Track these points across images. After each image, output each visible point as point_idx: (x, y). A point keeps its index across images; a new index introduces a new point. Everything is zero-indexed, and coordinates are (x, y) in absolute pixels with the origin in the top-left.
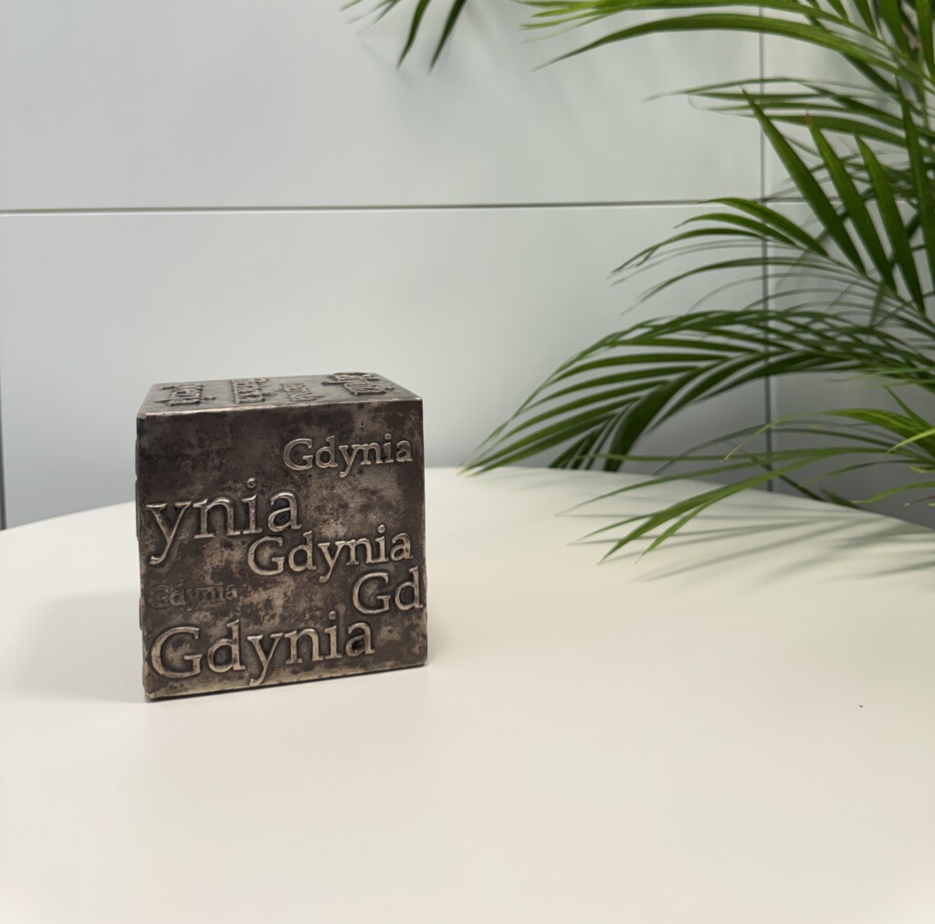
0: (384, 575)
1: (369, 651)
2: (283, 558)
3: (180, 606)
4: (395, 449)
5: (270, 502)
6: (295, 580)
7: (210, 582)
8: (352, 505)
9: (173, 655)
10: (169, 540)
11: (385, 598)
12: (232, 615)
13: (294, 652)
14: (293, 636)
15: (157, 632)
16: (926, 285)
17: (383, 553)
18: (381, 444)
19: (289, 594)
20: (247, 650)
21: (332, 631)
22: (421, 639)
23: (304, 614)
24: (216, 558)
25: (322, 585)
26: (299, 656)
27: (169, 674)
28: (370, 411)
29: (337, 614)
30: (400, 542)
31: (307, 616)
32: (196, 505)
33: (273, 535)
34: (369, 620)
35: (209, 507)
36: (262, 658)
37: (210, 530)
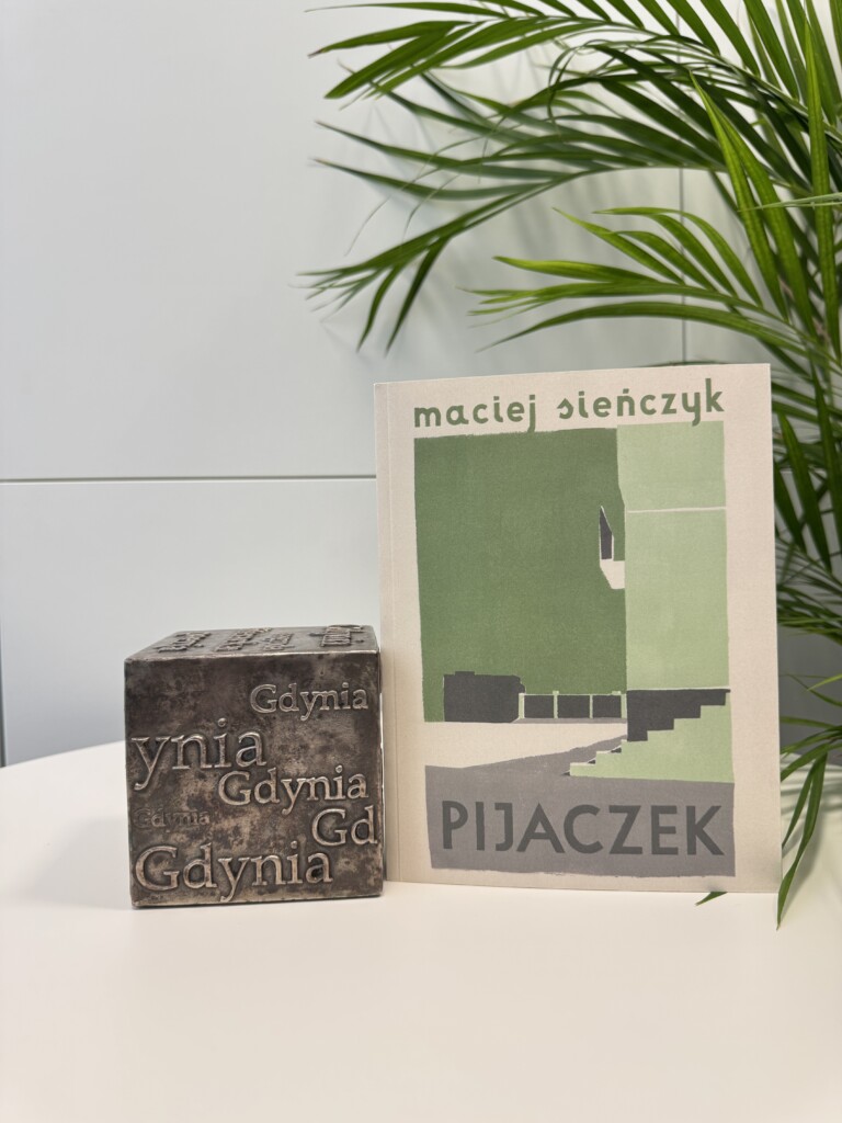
0: (342, 811)
1: (327, 879)
2: (249, 791)
3: (160, 828)
4: (351, 697)
5: (238, 740)
6: (260, 811)
7: (185, 808)
8: (312, 746)
9: (154, 870)
10: (151, 769)
11: (342, 833)
12: (205, 839)
13: (259, 875)
14: (259, 862)
15: (141, 848)
16: (833, 545)
17: (340, 791)
18: (339, 692)
19: (255, 823)
20: (218, 871)
21: (293, 859)
22: (376, 872)
23: (268, 842)
24: (191, 788)
25: (285, 817)
26: (263, 879)
27: (151, 886)
28: (329, 662)
29: (299, 843)
30: (356, 782)
31: (272, 844)
32: (173, 740)
33: (241, 769)
34: (328, 852)
35: (185, 742)
36: (231, 878)
37: (185, 763)
